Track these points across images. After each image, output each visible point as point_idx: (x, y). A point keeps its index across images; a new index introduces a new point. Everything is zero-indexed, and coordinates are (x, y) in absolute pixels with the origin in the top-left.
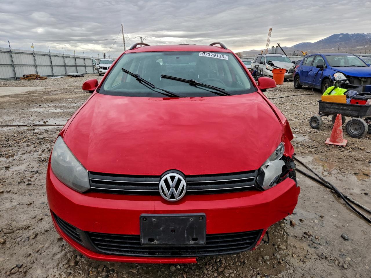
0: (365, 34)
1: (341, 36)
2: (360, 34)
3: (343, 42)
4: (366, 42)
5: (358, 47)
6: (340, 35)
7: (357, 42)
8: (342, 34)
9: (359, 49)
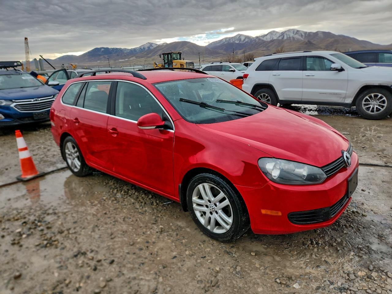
0: (122, 49)
1: (103, 50)
2: (118, 48)
3: (107, 56)
4: (125, 56)
5: (120, 60)
6: (101, 48)
7: (118, 55)
8: (103, 48)
9: (121, 62)
